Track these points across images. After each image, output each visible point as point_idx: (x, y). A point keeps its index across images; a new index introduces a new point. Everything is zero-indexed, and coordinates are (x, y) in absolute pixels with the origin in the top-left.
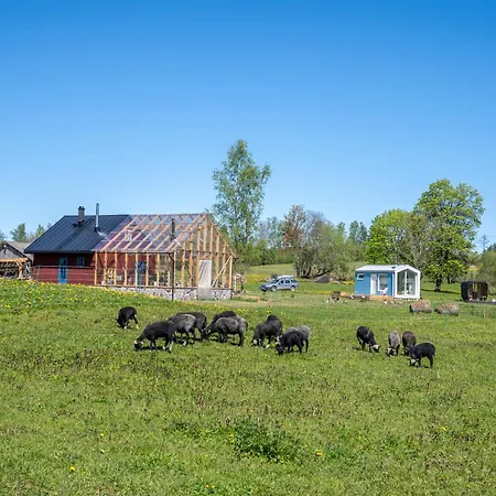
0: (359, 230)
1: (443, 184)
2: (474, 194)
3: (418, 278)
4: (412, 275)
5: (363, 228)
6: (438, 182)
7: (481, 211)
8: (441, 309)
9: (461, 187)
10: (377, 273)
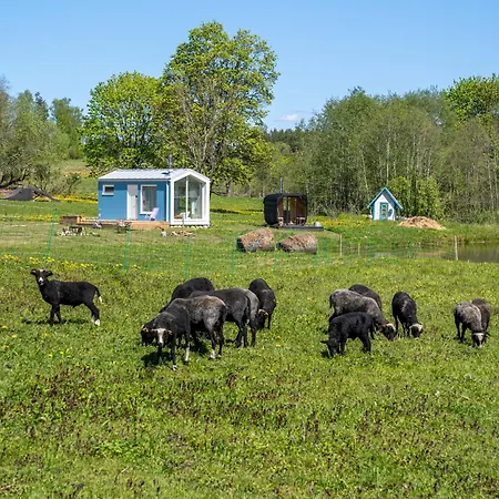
0: (34, 105)
1: (212, 31)
2: (262, 48)
3: (206, 190)
4: (196, 185)
5: (40, 102)
6: (204, 28)
7: (274, 77)
8: (288, 243)
9: (241, 36)
10: (138, 183)
